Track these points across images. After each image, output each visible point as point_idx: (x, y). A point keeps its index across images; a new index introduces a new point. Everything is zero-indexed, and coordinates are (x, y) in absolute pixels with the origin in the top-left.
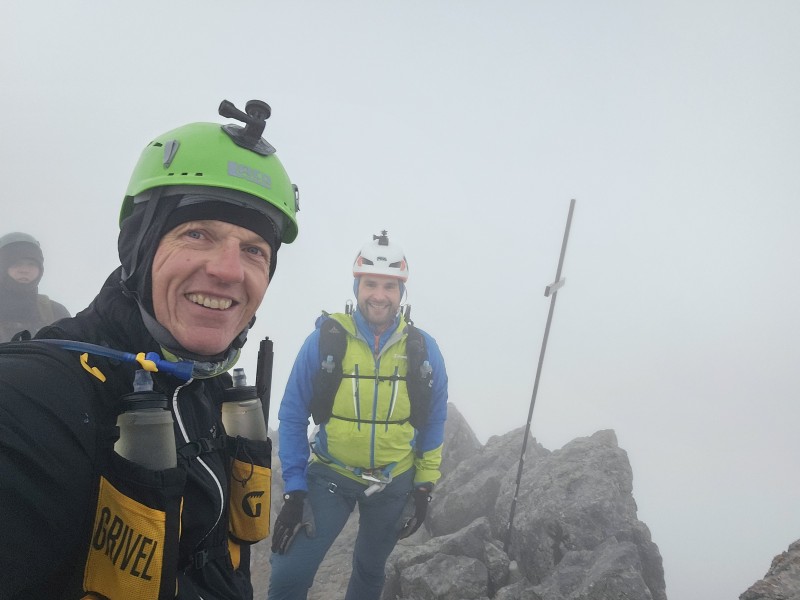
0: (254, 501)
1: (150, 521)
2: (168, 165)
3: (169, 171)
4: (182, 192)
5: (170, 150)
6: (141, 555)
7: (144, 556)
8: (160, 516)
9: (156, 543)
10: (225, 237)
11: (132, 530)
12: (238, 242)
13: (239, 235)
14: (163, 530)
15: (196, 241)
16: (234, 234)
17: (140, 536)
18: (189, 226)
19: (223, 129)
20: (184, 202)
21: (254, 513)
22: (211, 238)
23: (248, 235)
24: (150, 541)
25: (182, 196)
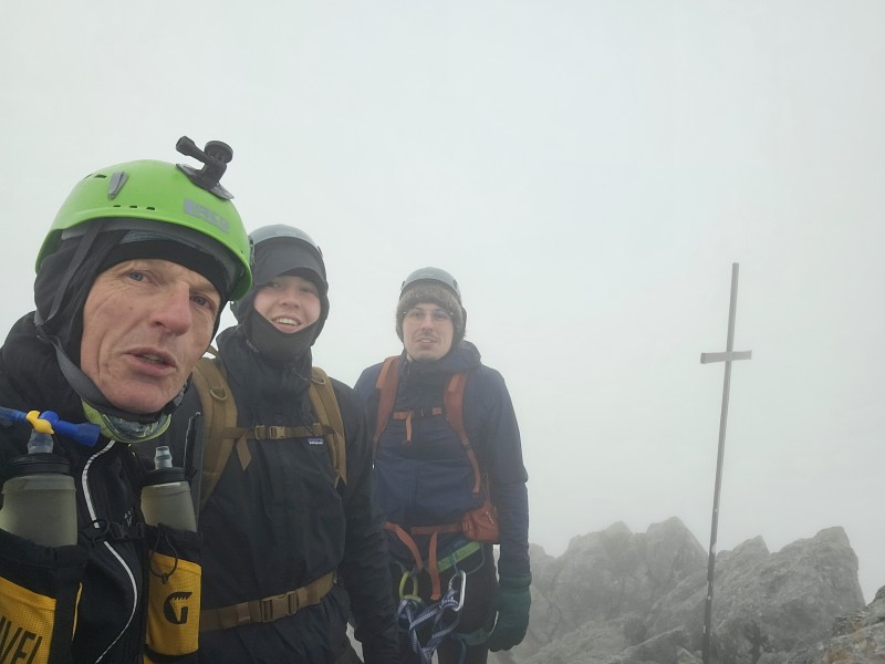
0: (179, 604)
1: (35, 611)
2: (113, 196)
3: (115, 202)
4: (127, 227)
5: (118, 182)
6: (20, 654)
7: (24, 656)
8: (49, 603)
9: (40, 638)
10: (173, 280)
11: (10, 623)
12: (187, 286)
13: (190, 280)
14: (52, 622)
15: (139, 283)
16: (185, 279)
17: (20, 629)
18: (132, 265)
19: (178, 167)
20: (128, 239)
21: (179, 619)
22: (157, 280)
23: (199, 280)
24: (32, 636)
25: (126, 232)
